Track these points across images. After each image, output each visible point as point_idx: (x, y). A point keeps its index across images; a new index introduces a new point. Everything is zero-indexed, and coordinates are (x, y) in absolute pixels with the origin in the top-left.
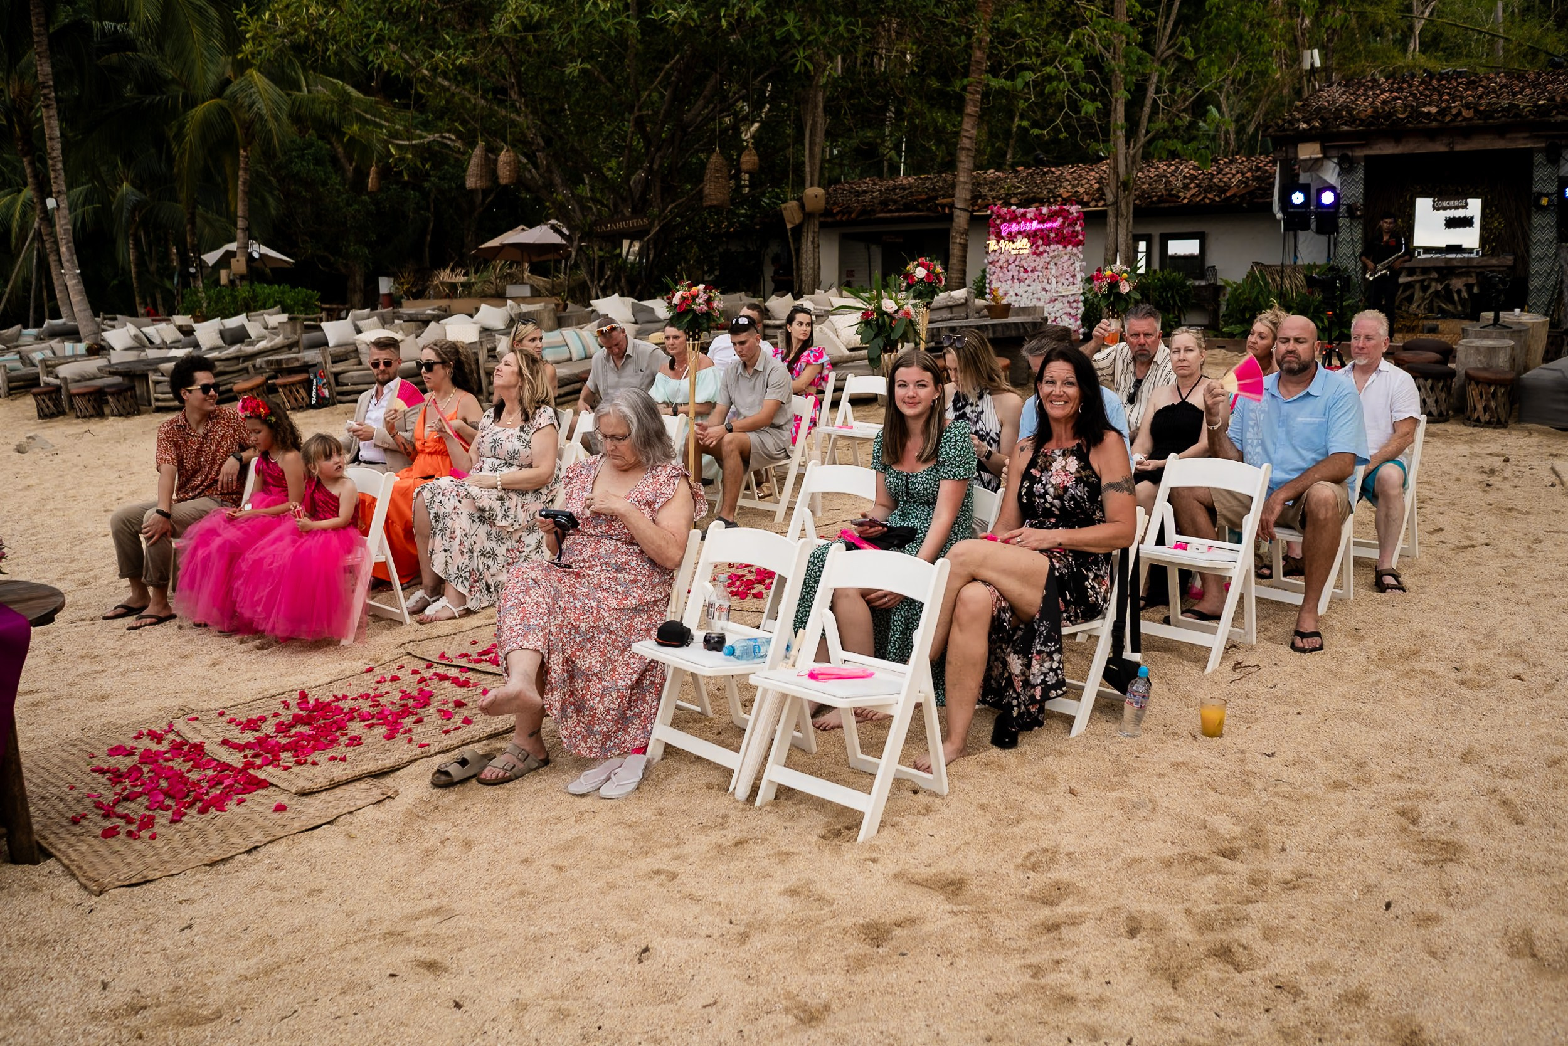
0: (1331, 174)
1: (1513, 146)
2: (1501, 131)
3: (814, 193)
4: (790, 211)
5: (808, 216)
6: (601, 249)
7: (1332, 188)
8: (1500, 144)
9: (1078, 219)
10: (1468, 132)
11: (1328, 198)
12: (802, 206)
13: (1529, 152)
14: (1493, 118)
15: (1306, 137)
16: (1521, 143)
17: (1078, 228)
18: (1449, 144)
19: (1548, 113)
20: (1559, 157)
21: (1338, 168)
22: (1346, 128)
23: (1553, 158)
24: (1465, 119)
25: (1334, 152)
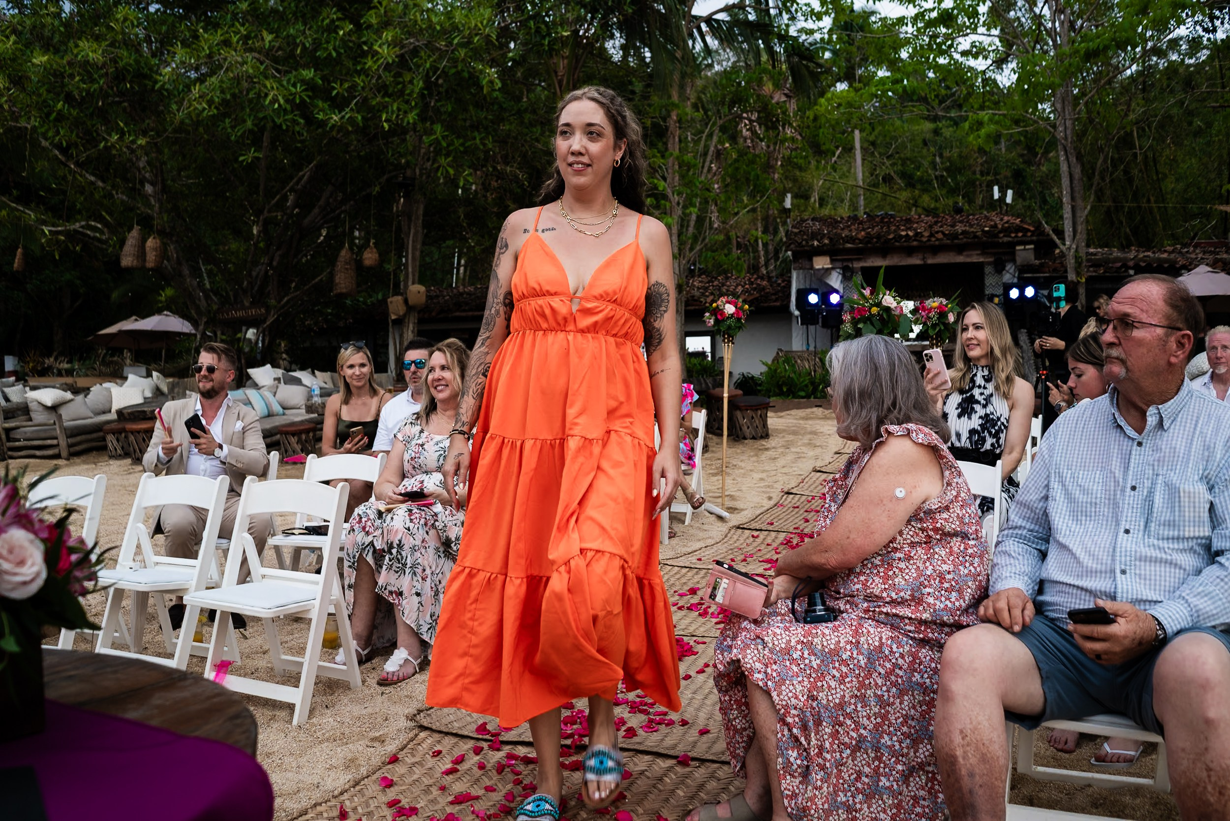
0: (835, 281)
1: (969, 260)
2: (960, 249)
3: (417, 291)
4: (396, 304)
5: (410, 308)
6: (223, 334)
7: (837, 292)
8: (961, 259)
10: (936, 250)
11: (835, 299)
12: (406, 301)
13: (980, 266)
14: (957, 238)
15: (820, 252)
16: (975, 258)
18: (924, 259)
19: (996, 236)
20: (1003, 268)
21: (840, 277)
22: (849, 245)
23: (999, 269)
24: (938, 239)
25: (839, 264)
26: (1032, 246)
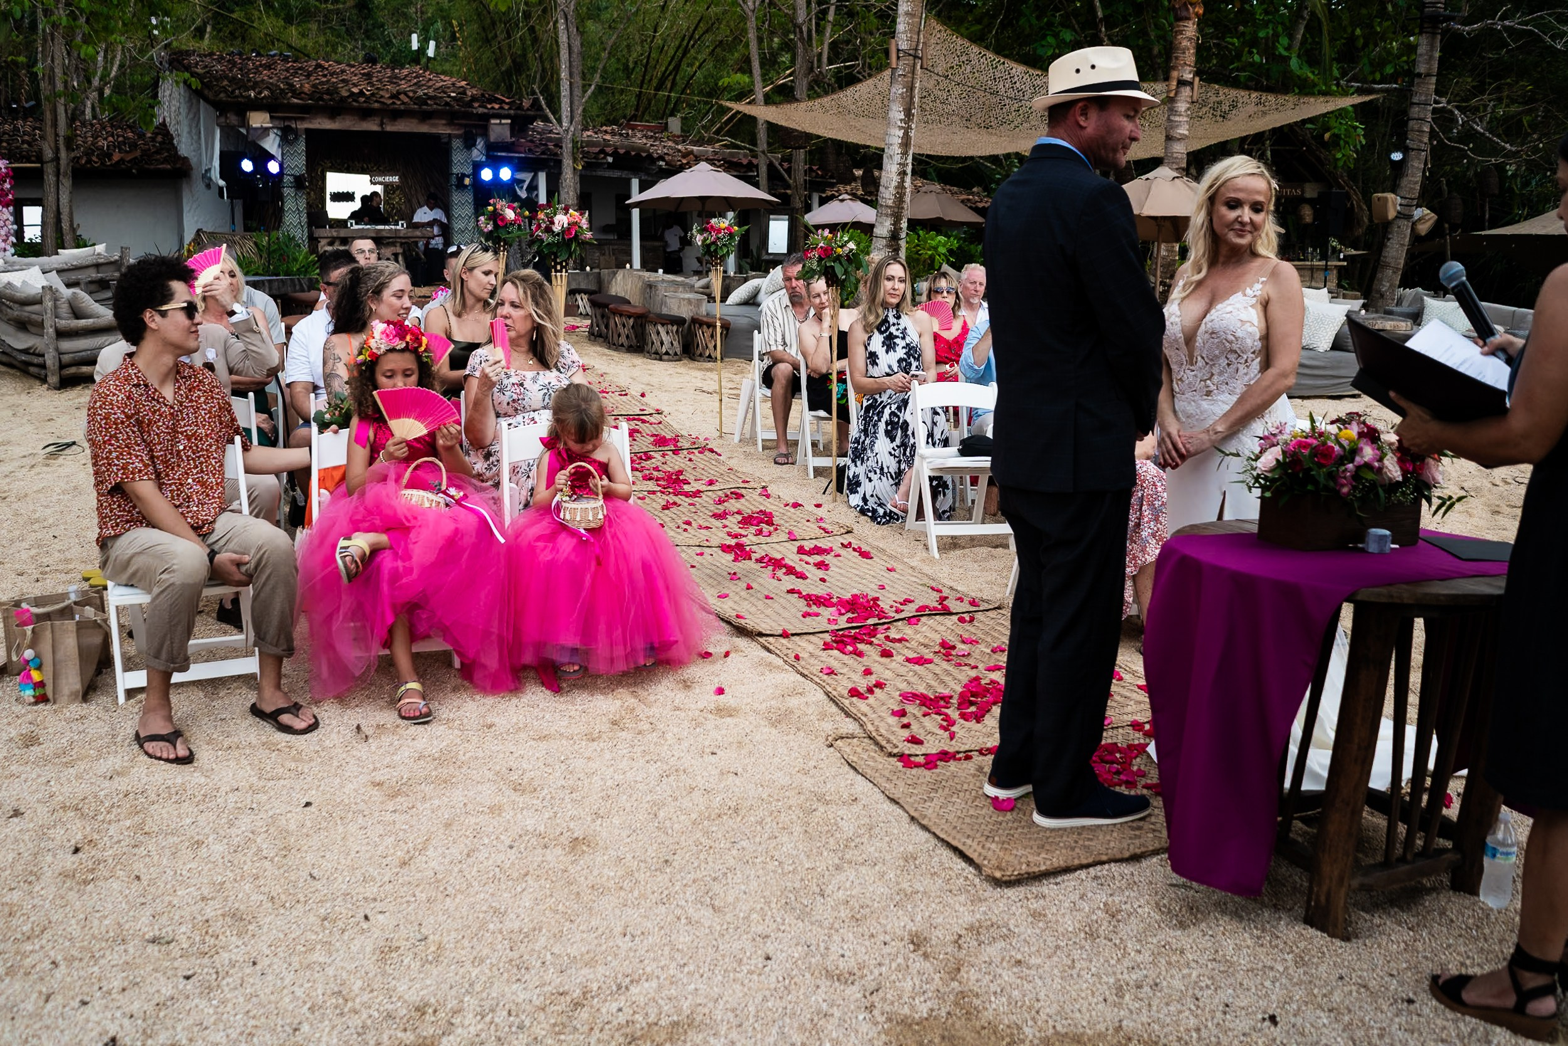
0: (271, 144)
1: (434, 131)
2: (426, 117)
7: (276, 158)
8: (424, 129)
9: (7, 176)
10: (396, 115)
11: (273, 167)
13: (446, 139)
14: (427, 104)
15: (258, 106)
16: (441, 129)
17: (7, 186)
18: (382, 124)
19: (469, 104)
20: (474, 145)
21: (278, 139)
22: (296, 101)
23: (469, 144)
24: (403, 103)
25: (277, 123)
26: (509, 121)
